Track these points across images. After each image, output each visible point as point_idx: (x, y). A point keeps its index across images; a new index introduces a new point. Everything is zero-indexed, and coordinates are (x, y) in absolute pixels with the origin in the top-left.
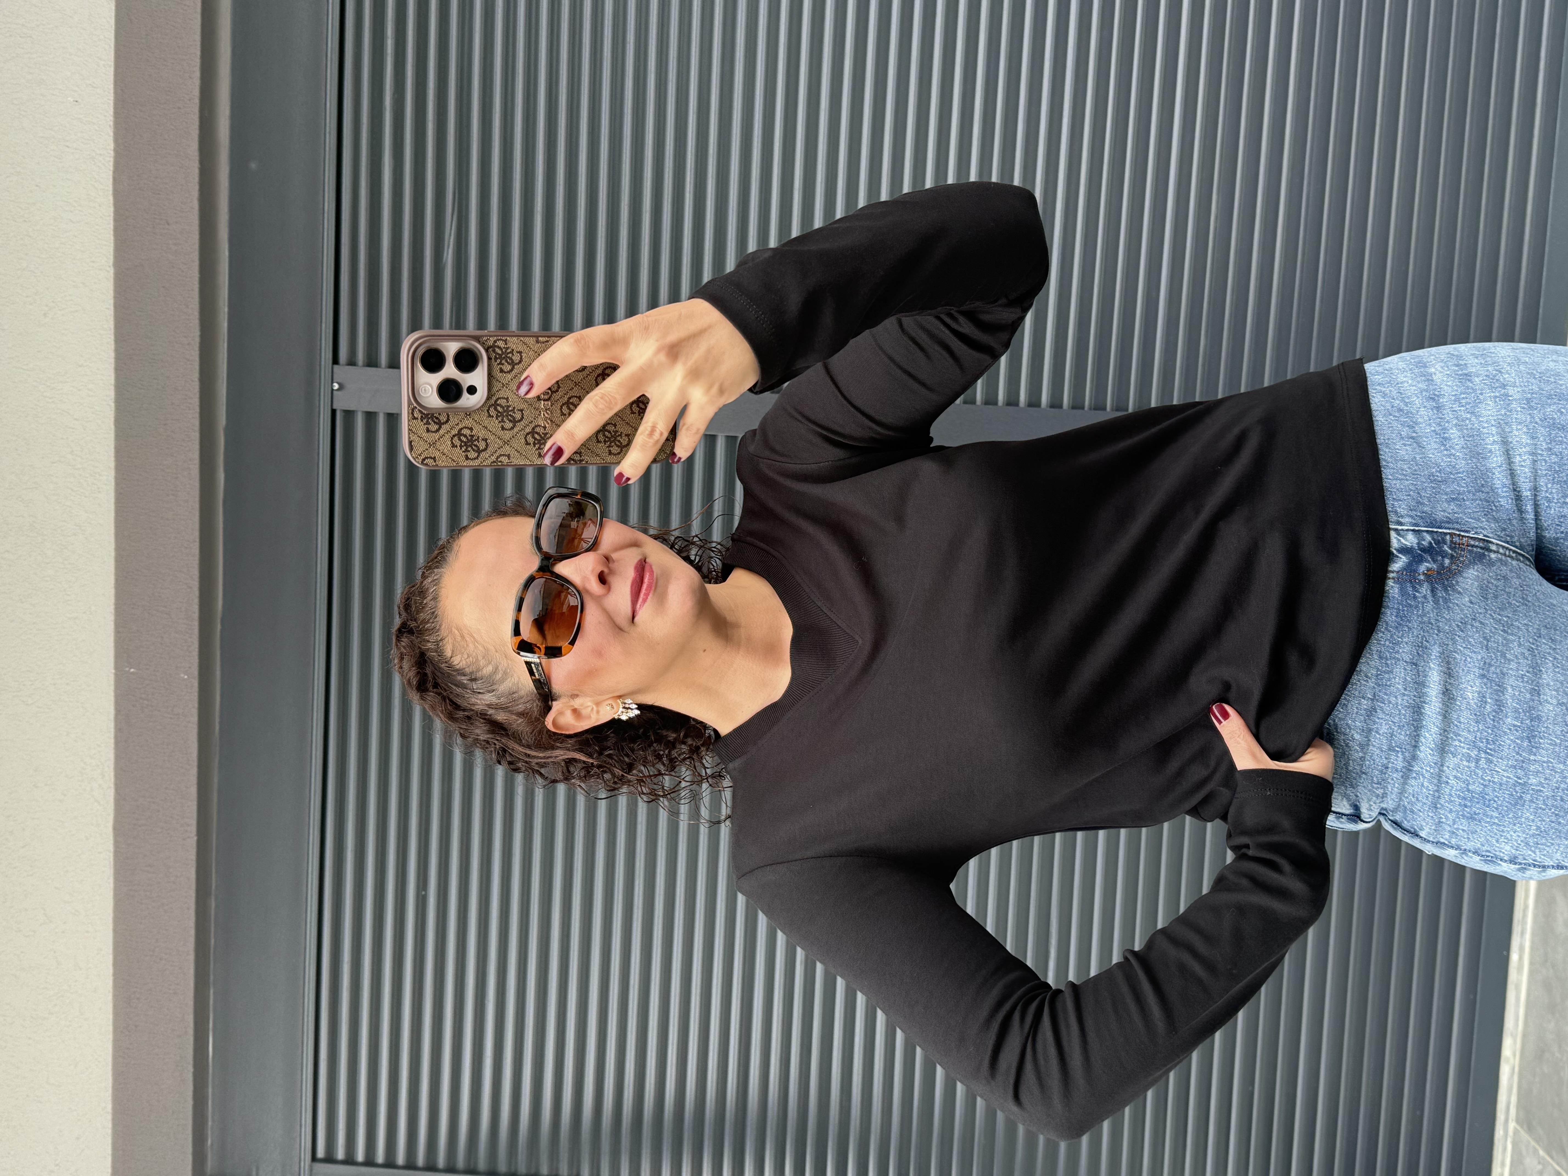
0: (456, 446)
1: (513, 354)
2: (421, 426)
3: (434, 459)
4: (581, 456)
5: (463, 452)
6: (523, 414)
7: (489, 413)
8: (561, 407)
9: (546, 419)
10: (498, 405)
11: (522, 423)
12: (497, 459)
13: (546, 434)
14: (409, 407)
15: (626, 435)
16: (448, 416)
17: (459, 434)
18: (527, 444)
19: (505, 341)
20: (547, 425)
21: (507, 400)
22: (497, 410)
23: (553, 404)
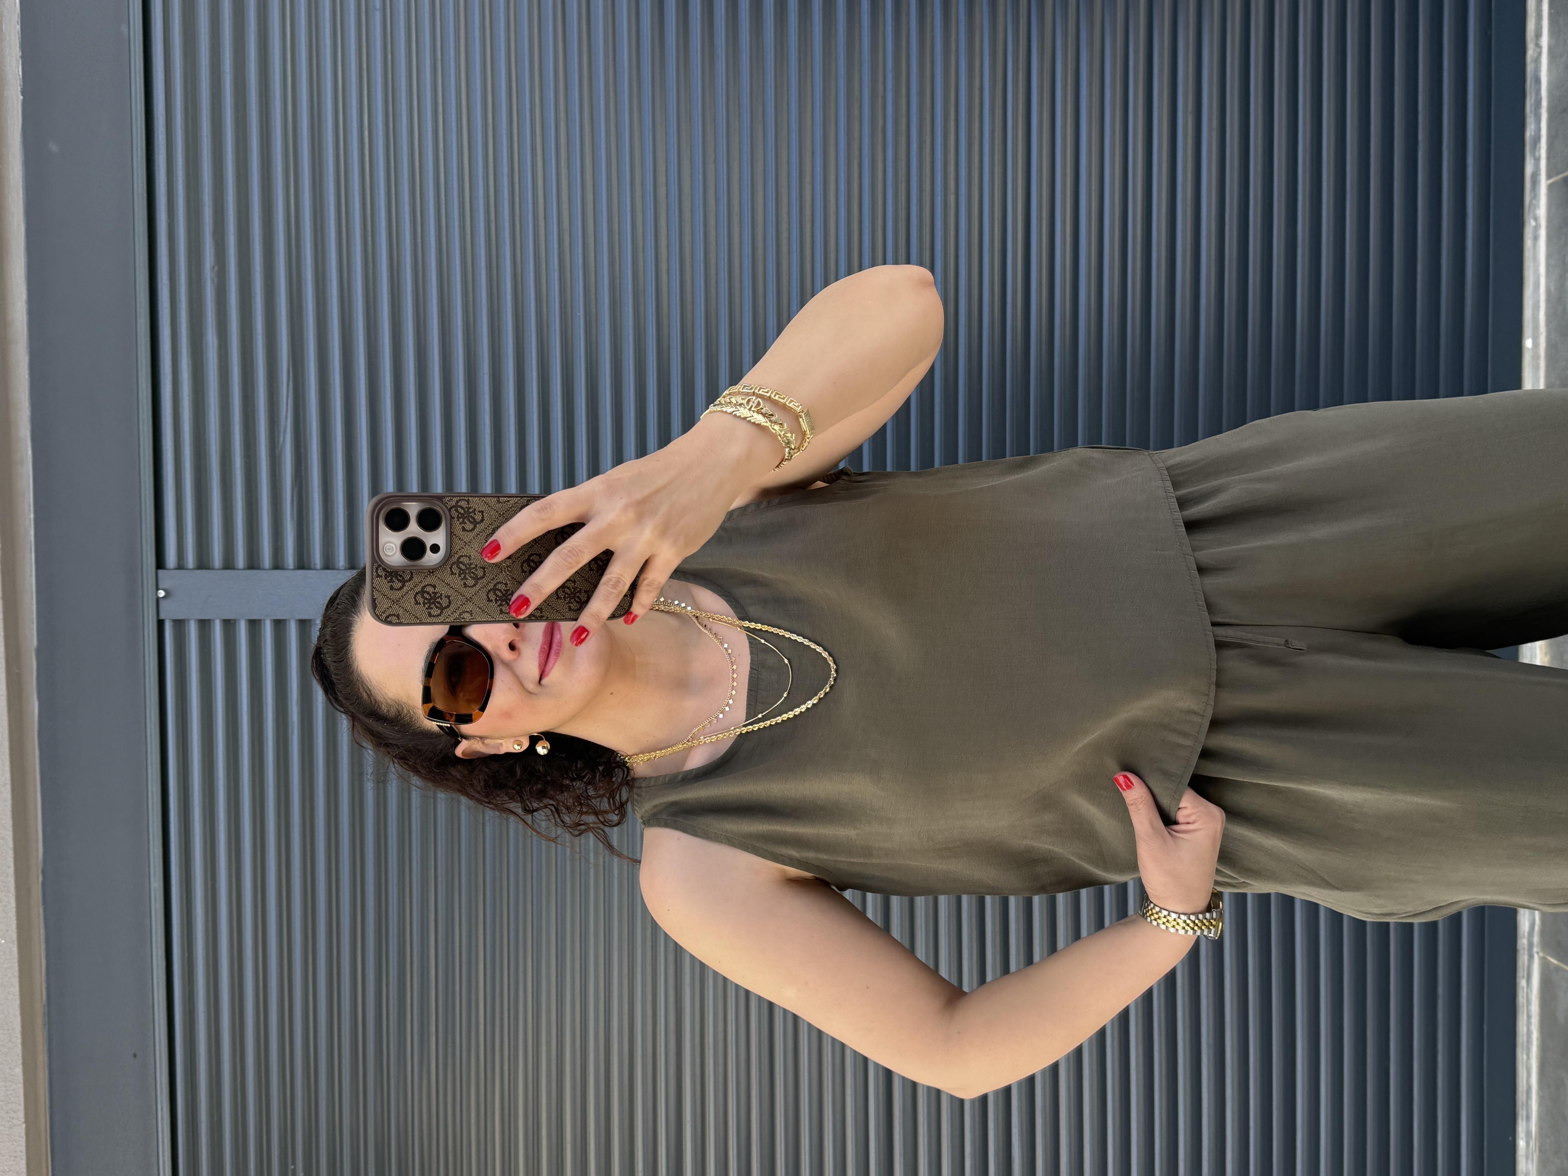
0: (420, 604)
1: (475, 514)
2: (384, 584)
3: (398, 616)
4: (541, 613)
5: (427, 608)
6: (485, 573)
7: (451, 570)
8: (522, 565)
9: (507, 577)
10: (461, 562)
11: (484, 580)
12: (460, 615)
13: (507, 591)
14: (373, 565)
15: (585, 591)
16: (412, 574)
17: (423, 592)
18: (489, 600)
19: (468, 501)
20: (508, 582)
21: (469, 558)
22: (459, 568)
23: (514, 561)
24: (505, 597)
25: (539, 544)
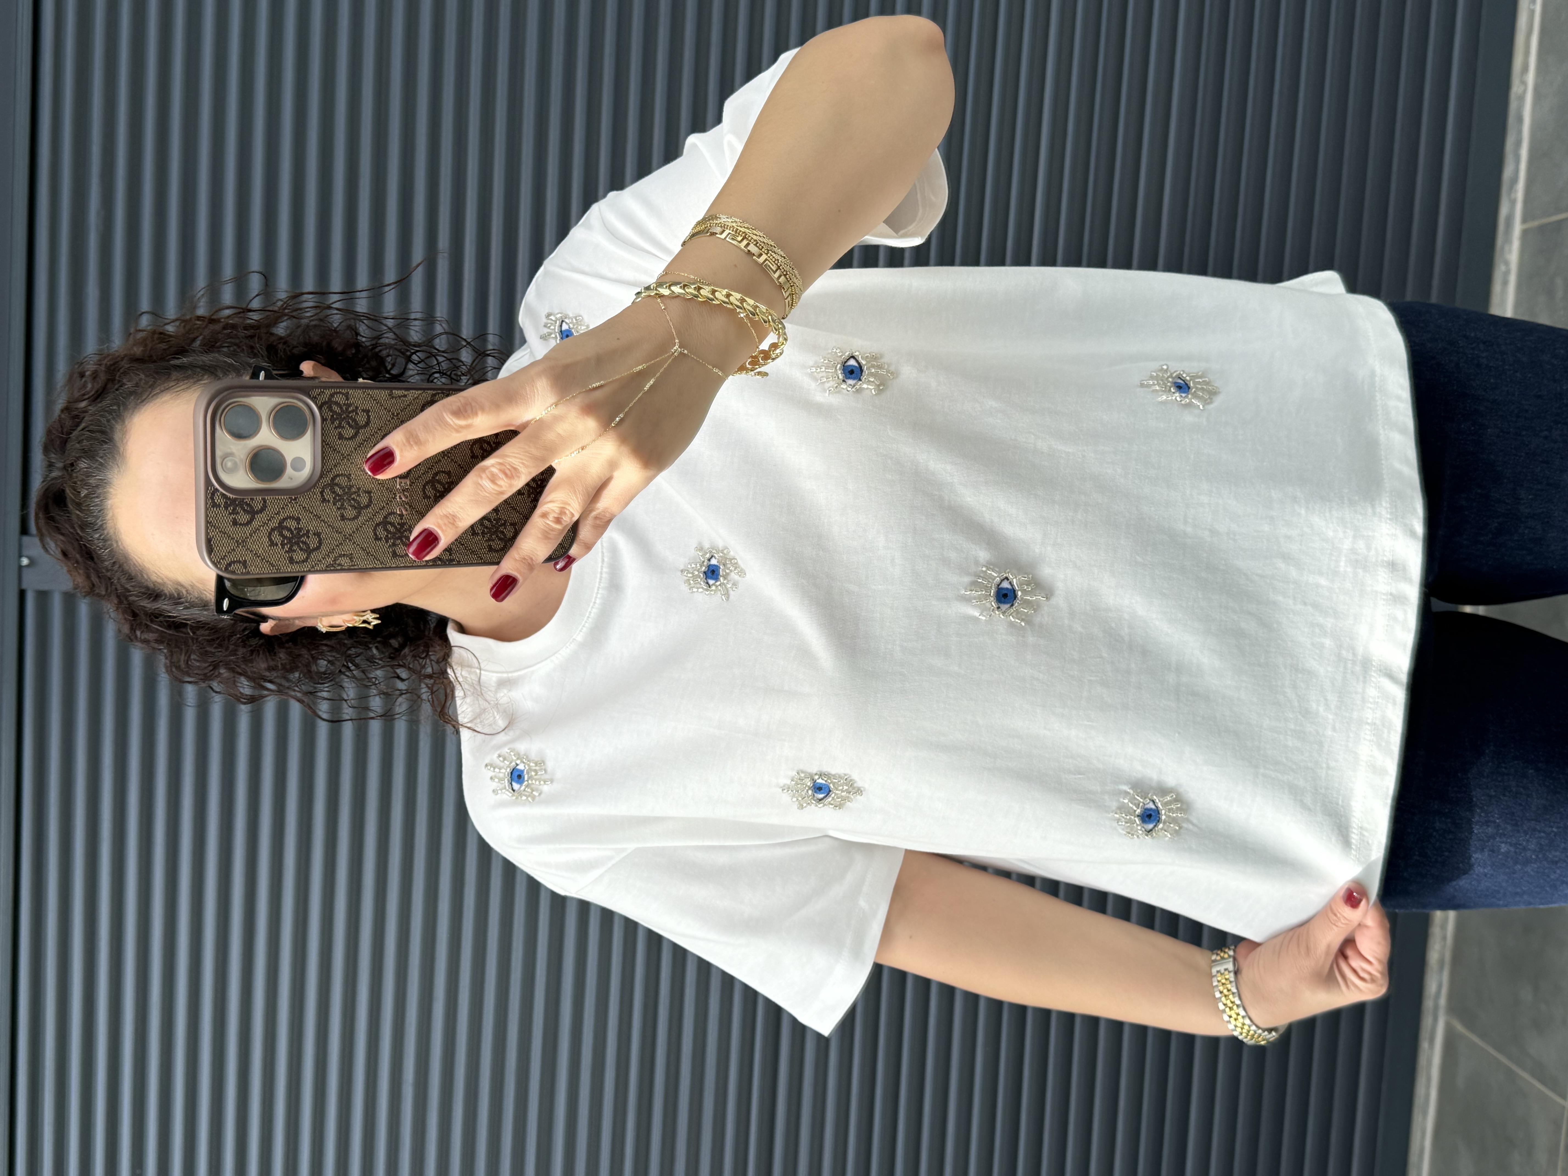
0: (277, 545)
1: (357, 413)
2: (224, 518)
3: (244, 563)
5: (286, 552)
6: (371, 497)
7: (322, 496)
8: (424, 486)
9: (403, 504)
10: (337, 485)
11: (369, 509)
12: (335, 560)
13: (402, 525)
14: (207, 489)
15: (511, 524)
16: (265, 501)
17: (281, 527)
18: (377, 538)
19: (347, 396)
20: (404, 512)
21: (348, 478)
22: (334, 492)
23: (413, 483)
24: (401, 532)
25: (450, 457)
